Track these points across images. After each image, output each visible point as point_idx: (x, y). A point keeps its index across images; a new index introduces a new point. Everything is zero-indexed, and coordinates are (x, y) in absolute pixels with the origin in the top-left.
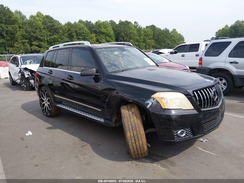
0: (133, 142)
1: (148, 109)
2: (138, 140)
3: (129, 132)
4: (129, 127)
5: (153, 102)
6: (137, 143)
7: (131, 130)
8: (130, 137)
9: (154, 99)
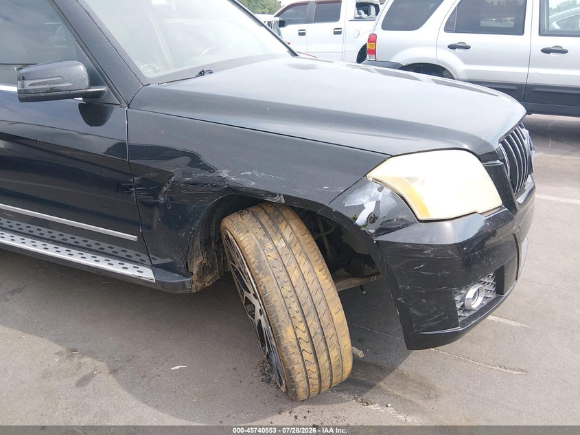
0: (308, 356)
1: (364, 229)
2: (324, 348)
3: (290, 326)
4: (288, 308)
5: (380, 198)
6: (323, 358)
7: (299, 317)
8: (295, 343)
9: (382, 185)
